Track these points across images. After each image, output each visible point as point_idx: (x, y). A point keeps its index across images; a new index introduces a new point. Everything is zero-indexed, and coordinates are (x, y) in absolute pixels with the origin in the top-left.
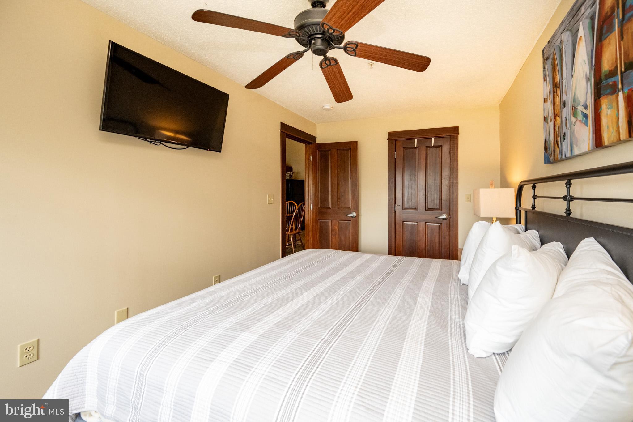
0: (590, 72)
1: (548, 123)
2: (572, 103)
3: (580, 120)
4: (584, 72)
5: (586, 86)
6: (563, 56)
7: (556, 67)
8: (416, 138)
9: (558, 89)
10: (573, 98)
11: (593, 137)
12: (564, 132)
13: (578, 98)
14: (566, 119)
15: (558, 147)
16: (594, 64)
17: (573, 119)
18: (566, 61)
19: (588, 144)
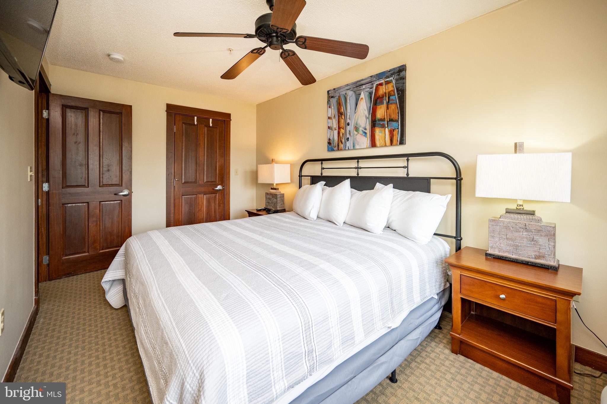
0: (369, 114)
1: (332, 130)
2: (355, 125)
3: (361, 134)
4: (364, 114)
5: (365, 120)
6: (348, 101)
7: (341, 104)
8: (196, 116)
9: (342, 116)
10: (356, 123)
11: (370, 143)
12: (347, 137)
13: (359, 124)
14: (350, 131)
15: (342, 144)
16: (371, 112)
17: (356, 133)
18: (350, 104)
19: (366, 145)
